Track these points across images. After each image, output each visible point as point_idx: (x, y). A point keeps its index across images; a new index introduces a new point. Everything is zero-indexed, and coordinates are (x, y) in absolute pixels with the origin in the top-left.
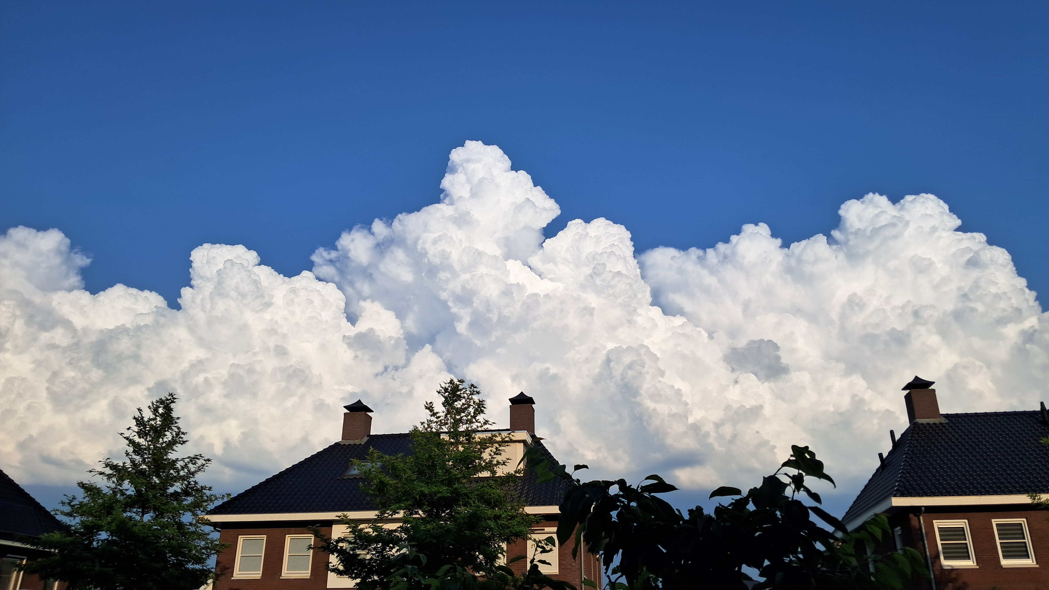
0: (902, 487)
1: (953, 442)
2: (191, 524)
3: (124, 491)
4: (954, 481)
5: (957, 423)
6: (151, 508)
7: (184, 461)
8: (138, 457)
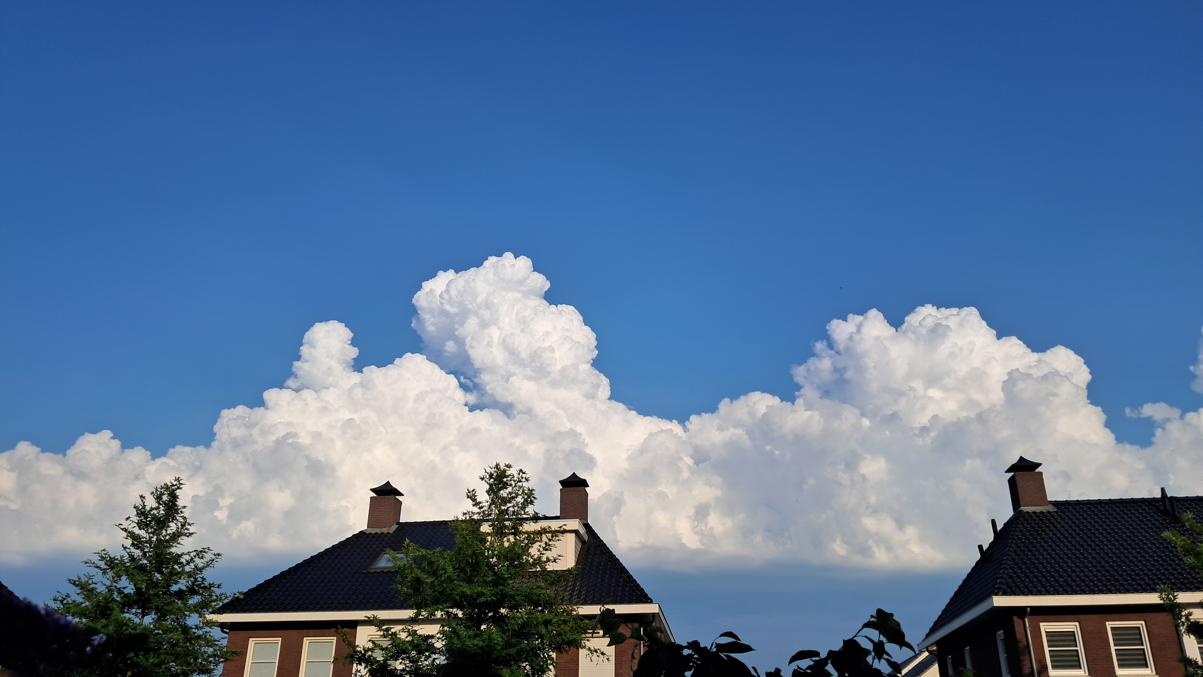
0: (1004, 584)
1: (1062, 534)
2: (197, 627)
3: (122, 589)
4: (1062, 578)
5: (1067, 512)
6: (153, 609)
7: (189, 555)
8: (138, 551)
